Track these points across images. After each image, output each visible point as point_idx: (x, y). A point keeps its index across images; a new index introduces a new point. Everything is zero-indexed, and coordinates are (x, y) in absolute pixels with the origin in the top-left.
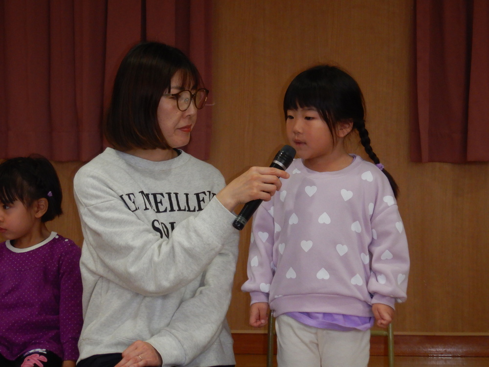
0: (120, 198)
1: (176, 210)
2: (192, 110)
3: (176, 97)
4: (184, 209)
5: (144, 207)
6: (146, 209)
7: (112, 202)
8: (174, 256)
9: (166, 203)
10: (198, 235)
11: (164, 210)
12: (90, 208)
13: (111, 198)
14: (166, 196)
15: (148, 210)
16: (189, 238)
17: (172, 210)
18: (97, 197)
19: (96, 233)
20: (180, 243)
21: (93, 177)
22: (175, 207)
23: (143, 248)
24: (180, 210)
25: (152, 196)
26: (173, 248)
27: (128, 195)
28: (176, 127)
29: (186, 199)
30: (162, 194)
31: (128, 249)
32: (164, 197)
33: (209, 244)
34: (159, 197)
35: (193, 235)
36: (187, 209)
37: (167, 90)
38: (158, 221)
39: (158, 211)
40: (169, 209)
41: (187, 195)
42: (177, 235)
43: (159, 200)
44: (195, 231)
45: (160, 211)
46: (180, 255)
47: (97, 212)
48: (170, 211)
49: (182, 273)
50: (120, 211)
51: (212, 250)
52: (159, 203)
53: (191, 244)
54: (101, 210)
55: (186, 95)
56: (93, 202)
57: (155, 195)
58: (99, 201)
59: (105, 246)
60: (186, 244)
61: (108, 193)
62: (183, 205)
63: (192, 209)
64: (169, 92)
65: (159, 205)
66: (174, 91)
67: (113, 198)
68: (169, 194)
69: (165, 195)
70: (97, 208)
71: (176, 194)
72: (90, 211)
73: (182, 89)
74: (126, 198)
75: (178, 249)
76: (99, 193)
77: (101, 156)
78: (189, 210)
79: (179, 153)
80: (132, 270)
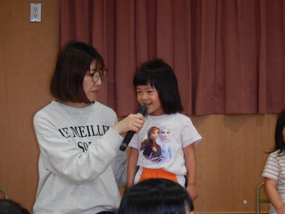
0: (59, 131)
1: (92, 135)
2: (99, 82)
3: (92, 75)
4: (96, 134)
5: (73, 135)
6: (74, 136)
7: (54, 133)
8: (89, 161)
9: (86, 132)
10: (102, 148)
11: (85, 135)
12: (43, 136)
13: (54, 130)
14: (86, 128)
15: (75, 137)
16: (97, 150)
17: (90, 135)
18: (46, 130)
20: (92, 153)
21: (44, 119)
22: (91, 134)
23: (71, 159)
24: (94, 135)
25: (78, 128)
26: (88, 156)
27: (63, 129)
28: (90, 91)
29: (97, 129)
30: (83, 127)
32: (85, 128)
33: (108, 153)
34: (82, 129)
35: (99, 148)
36: (98, 134)
37: (88, 71)
38: (81, 142)
40: (88, 135)
41: (98, 126)
42: (91, 149)
43: (82, 130)
44: (101, 146)
45: (83, 136)
46: (93, 160)
47: (46, 138)
48: (88, 136)
49: (94, 169)
50: (59, 138)
51: (110, 156)
52: (82, 131)
53: (99, 153)
54: (48, 137)
55: (97, 74)
56: (44, 132)
57: (80, 128)
58: (48, 132)
59: (50, 157)
60: (96, 153)
61: (52, 128)
62: (96, 132)
63: (101, 134)
64: (90, 72)
65: (82, 133)
66: (92, 72)
67: (55, 130)
68: (88, 127)
70: (46, 136)
71: (92, 126)
72: (43, 137)
73: (95, 70)
74: (62, 130)
75: (91, 157)
76: (47, 128)
77: (49, 105)
78: (100, 135)
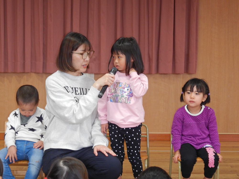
2: (88, 59)
3: (82, 54)
6: (72, 93)
9: (79, 91)
11: (78, 94)
12: (52, 91)
16: (86, 103)
17: (81, 94)
18: (54, 87)
19: (53, 101)
20: (83, 106)
21: (53, 80)
22: (82, 93)
24: (84, 94)
25: (74, 88)
26: (80, 107)
28: (82, 65)
29: (86, 91)
30: (78, 88)
31: (65, 108)
34: (77, 89)
36: (86, 94)
38: (76, 97)
39: (76, 94)
40: (80, 93)
41: (86, 89)
43: (76, 90)
44: (88, 100)
47: (54, 93)
54: (56, 92)
55: (86, 54)
56: (53, 89)
57: (75, 88)
58: (55, 89)
60: (85, 105)
65: (77, 92)
69: (79, 88)
70: (54, 91)
71: (82, 89)
73: (85, 51)
75: (83, 108)
76: (55, 86)
79: (83, 74)
80: (67, 115)
